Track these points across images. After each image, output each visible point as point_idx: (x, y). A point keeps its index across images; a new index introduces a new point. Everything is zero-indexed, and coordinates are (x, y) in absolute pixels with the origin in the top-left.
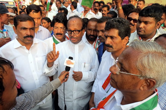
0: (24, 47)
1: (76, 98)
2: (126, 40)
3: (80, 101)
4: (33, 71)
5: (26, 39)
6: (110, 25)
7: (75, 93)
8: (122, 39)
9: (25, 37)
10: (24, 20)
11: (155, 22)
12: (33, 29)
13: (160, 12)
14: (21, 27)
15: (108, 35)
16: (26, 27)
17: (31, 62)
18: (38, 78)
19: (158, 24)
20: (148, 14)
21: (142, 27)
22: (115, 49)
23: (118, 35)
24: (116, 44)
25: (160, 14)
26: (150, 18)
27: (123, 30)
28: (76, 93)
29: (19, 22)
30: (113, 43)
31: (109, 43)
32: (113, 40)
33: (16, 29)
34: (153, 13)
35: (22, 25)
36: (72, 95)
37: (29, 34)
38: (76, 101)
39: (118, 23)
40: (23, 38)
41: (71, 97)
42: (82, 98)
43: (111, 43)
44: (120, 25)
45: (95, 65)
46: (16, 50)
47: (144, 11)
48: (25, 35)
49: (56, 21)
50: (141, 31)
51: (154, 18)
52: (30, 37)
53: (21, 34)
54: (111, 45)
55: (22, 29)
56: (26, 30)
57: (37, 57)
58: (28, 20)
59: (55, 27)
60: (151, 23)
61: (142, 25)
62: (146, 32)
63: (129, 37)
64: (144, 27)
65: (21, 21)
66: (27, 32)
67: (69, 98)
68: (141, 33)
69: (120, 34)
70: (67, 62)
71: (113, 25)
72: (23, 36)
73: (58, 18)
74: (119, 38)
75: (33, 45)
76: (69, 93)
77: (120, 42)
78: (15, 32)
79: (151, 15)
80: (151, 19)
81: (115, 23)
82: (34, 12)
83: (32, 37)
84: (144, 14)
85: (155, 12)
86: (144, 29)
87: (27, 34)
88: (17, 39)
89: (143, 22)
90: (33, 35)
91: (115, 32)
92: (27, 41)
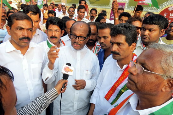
0: (19, 51)
1: (76, 109)
2: (133, 47)
3: (80, 112)
4: (27, 80)
5: (22, 41)
6: (116, 31)
7: (75, 104)
8: (130, 45)
9: (21, 39)
10: (20, 19)
11: (159, 30)
12: (30, 30)
13: (163, 20)
14: (17, 27)
15: (115, 42)
16: (23, 27)
17: (26, 70)
18: (32, 88)
19: (162, 32)
20: (153, 22)
21: (147, 34)
22: (122, 56)
23: (125, 41)
24: (124, 50)
25: (163, 22)
26: (154, 25)
27: (130, 36)
28: (77, 104)
29: (15, 20)
30: (120, 50)
31: (116, 50)
32: (120, 47)
33: (11, 29)
34: (157, 21)
35: (17, 25)
36: (73, 106)
37: (26, 35)
38: (76, 112)
39: (124, 28)
40: (19, 40)
41: (71, 108)
42: (82, 109)
43: (118, 49)
44: (127, 31)
45: (96, 73)
46: (8, 54)
47: (148, 19)
48: (21, 37)
49: (50, 23)
50: (146, 38)
51: (158, 26)
52: (27, 39)
53: (16, 34)
54: (118, 51)
55: (17, 29)
56: (23, 30)
57: (33, 63)
58: (25, 19)
59: (49, 29)
60: (155, 30)
61: (147, 32)
62: (151, 39)
63: (136, 43)
64: (149, 34)
65: (17, 20)
66: (24, 32)
67: (69, 110)
68: (146, 40)
69: (127, 40)
70: (66, 69)
71: (120, 31)
72: (19, 37)
73: (53, 20)
74: (127, 44)
75: (29, 50)
76: (70, 104)
77: (128, 49)
78: (9, 33)
79: (155, 22)
80: (155, 27)
81: (122, 28)
82: (32, 14)
83: (29, 39)
84: (148, 22)
85: (159, 20)
86: (148, 36)
87: (24, 35)
88: (10, 41)
89: (148, 29)
90: (30, 37)
91: (122, 39)
92: (23, 44)
